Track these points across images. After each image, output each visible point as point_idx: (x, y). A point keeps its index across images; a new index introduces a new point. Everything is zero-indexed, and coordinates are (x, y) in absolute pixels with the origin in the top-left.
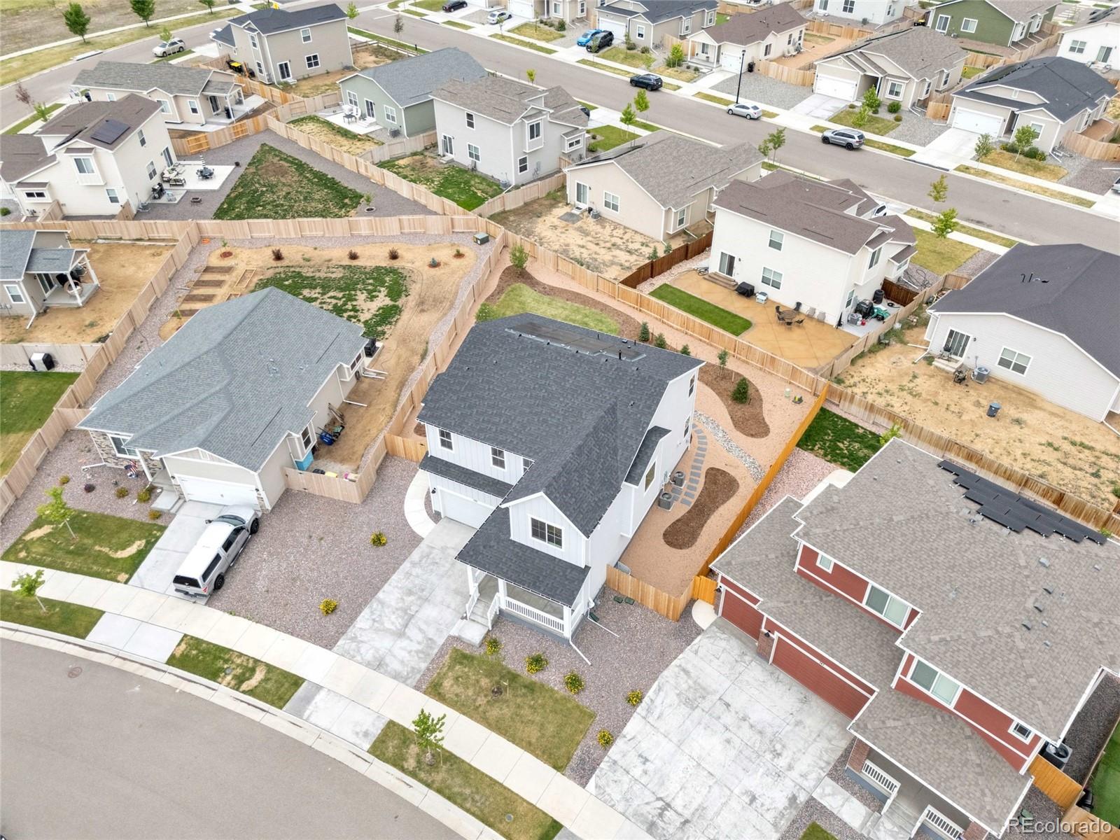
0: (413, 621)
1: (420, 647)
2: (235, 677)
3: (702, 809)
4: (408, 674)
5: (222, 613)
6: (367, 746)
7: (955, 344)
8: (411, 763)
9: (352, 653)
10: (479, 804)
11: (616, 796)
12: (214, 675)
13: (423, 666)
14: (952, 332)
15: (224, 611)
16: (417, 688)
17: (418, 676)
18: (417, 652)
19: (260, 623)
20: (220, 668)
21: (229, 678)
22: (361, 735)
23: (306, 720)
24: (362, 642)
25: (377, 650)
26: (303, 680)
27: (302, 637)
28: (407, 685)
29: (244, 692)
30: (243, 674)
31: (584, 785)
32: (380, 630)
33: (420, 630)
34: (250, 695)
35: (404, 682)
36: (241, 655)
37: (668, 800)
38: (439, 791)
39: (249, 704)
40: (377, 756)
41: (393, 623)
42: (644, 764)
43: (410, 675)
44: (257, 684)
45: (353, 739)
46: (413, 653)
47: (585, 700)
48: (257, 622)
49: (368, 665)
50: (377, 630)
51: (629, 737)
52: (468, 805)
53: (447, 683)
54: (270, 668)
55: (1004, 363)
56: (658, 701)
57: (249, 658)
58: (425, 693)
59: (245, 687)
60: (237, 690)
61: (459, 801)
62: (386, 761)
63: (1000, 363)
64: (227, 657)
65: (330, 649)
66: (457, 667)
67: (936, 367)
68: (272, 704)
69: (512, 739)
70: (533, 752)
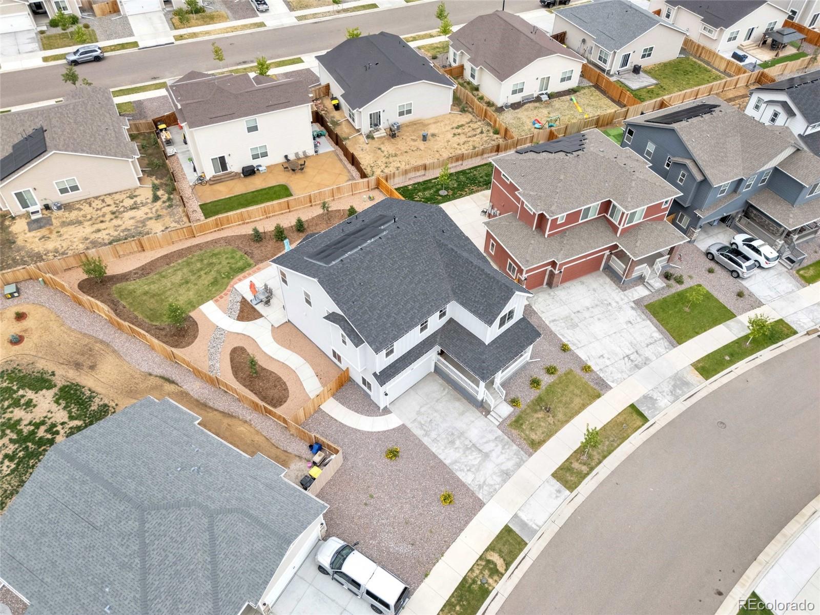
0: (478, 445)
1: (500, 446)
2: (491, 576)
3: (631, 343)
4: (519, 458)
5: (423, 584)
6: (567, 492)
7: (375, 120)
8: (585, 469)
9: (492, 490)
10: (616, 439)
11: (620, 376)
12: (485, 592)
13: (515, 447)
14: (371, 115)
15: (422, 581)
16: (530, 455)
17: (522, 452)
18: (503, 448)
19: (444, 553)
20: (479, 588)
21: (490, 581)
22: (558, 495)
23: (540, 528)
24: (484, 482)
25: (495, 473)
26: (507, 526)
27: (467, 523)
28: (527, 461)
29: (506, 570)
30: (490, 569)
31: (611, 388)
32: (479, 468)
33: (486, 442)
34: (510, 566)
35: (524, 462)
36: (472, 570)
37: (625, 355)
38: (605, 457)
39: (517, 568)
40: (576, 488)
41: (475, 458)
42: (604, 357)
43: (520, 457)
44: (502, 559)
45: (560, 500)
46: (503, 451)
47: (561, 370)
48: (442, 556)
49: (505, 481)
50: (478, 470)
51: (587, 359)
52: (616, 445)
53: (533, 436)
54: (491, 548)
55: (401, 114)
56: (570, 339)
57: (476, 564)
58: (535, 451)
59: (501, 569)
60: (503, 575)
61: (612, 448)
62: (580, 483)
63: (400, 115)
64: (470, 581)
65: (484, 504)
66: (524, 427)
67: (378, 138)
68: (521, 550)
69: (578, 412)
70: (588, 405)
